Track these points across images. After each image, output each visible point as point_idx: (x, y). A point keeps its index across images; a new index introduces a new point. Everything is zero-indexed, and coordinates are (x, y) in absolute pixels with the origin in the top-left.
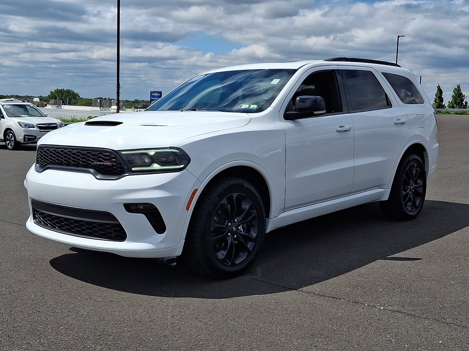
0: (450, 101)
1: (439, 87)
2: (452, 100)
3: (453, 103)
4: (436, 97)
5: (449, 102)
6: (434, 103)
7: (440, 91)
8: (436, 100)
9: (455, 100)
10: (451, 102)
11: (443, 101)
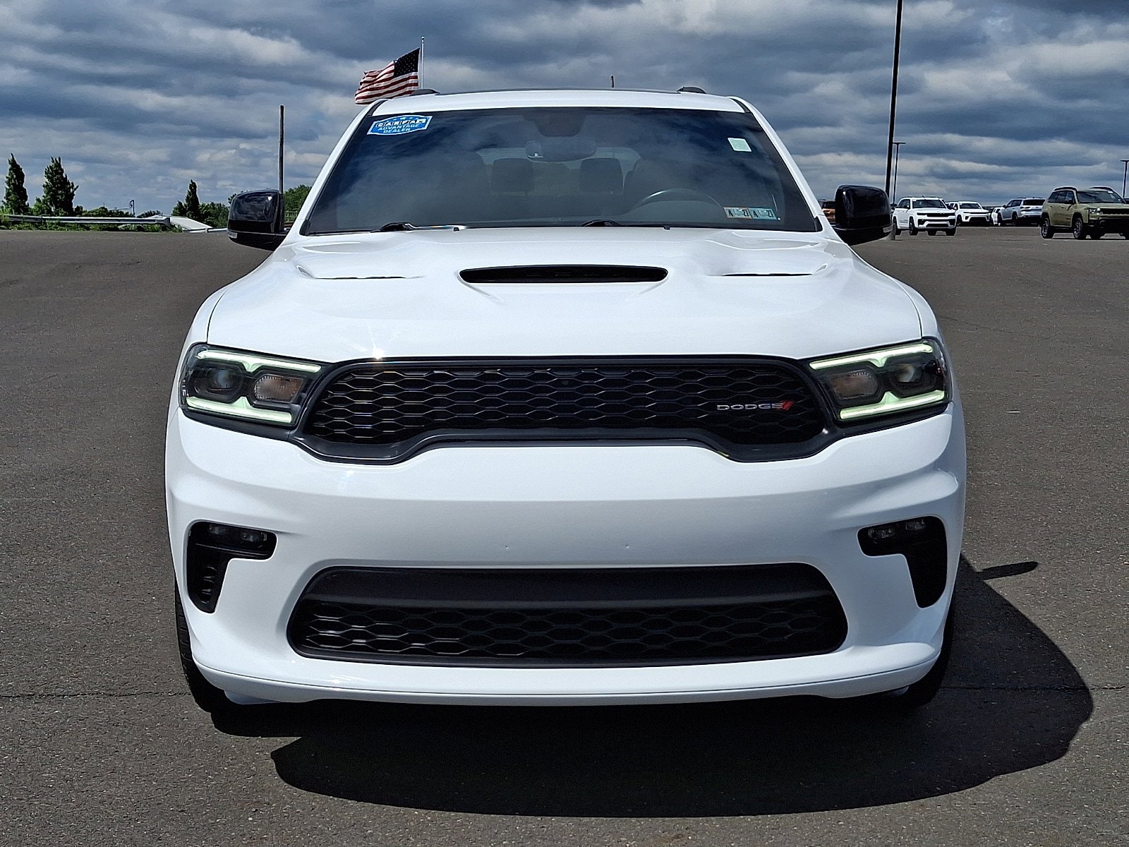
0: (42, 198)
1: (13, 163)
2: (45, 195)
3: (49, 204)
4: (9, 186)
5: (38, 200)
6: (5, 201)
7: (17, 173)
8: (8, 194)
9: (51, 195)
10: (44, 201)
11: (26, 198)
